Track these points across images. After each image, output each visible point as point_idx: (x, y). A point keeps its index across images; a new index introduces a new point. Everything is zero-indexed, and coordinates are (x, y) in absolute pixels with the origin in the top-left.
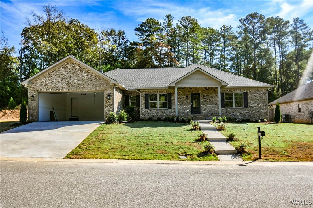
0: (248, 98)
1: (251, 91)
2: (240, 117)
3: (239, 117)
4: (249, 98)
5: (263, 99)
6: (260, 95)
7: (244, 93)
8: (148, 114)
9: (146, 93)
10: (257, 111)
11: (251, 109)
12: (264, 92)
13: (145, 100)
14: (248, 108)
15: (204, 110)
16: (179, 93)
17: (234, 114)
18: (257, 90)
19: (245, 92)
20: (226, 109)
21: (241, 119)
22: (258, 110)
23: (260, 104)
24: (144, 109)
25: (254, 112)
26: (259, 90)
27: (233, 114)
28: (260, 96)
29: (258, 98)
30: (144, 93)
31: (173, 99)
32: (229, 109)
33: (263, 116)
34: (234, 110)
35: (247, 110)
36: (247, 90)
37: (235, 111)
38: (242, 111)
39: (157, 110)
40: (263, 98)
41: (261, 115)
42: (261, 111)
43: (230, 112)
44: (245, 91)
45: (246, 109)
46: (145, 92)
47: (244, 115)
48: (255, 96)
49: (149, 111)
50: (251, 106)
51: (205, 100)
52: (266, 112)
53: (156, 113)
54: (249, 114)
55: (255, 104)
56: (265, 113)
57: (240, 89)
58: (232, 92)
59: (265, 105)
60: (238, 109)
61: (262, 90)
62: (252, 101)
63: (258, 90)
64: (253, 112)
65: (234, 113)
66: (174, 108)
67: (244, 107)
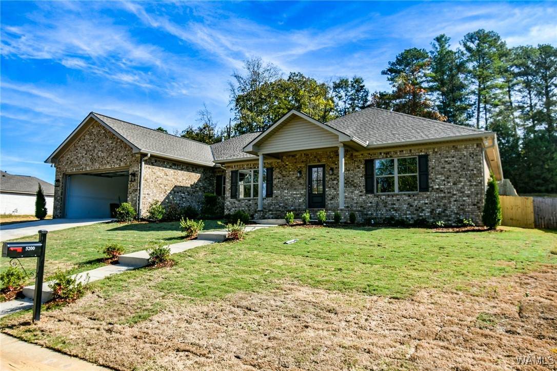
0: (430, 169)
1: (436, 152)
2: (409, 214)
3: (406, 214)
4: (433, 168)
5: (468, 170)
6: (460, 159)
7: (420, 157)
8: (236, 207)
9: (234, 169)
10: (452, 200)
11: (437, 195)
12: (471, 150)
13: (232, 183)
14: (429, 193)
15: (331, 200)
16: (287, 165)
17: (394, 206)
18: (454, 146)
19: (423, 153)
20: (378, 197)
21: (412, 218)
22: (455, 196)
23: (460, 182)
24: (229, 199)
25: (446, 203)
26: (459, 147)
27: (393, 208)
28: (460, 163)
29: (455, 167)
30: (230, 169)
31: (275, 179)
32: (384, 195)
33: (468, 212)
34: (394, 198)
35: (427, 197)
36: (428, 149)
37: (398, 200)
38: (415, 200)
39: (249, 200)
40: (469, 166)
41: (463, 209)
42: (464, 201)
43: (386, 202)
44: (421, 151)
45: (425, 196)
46: (232, 168)
47: (420, 209)
48: (449, 163)
49: (236, 202)
50: (437, 189)
51: (333, 177)
52: (478, 203)
53: (247, 205)
54: (433, 208)
55: (449, 182)
56: (474, 205)
57: (408, 149)
58: (391, 157)
59: (476, 185)
60: (404, 194)
61: (466, 148)
62: (440, 176)
63: (455, 148)
64: (442, 204)
65: (394, 204)
66: (276, 196)
67: (420, 191)
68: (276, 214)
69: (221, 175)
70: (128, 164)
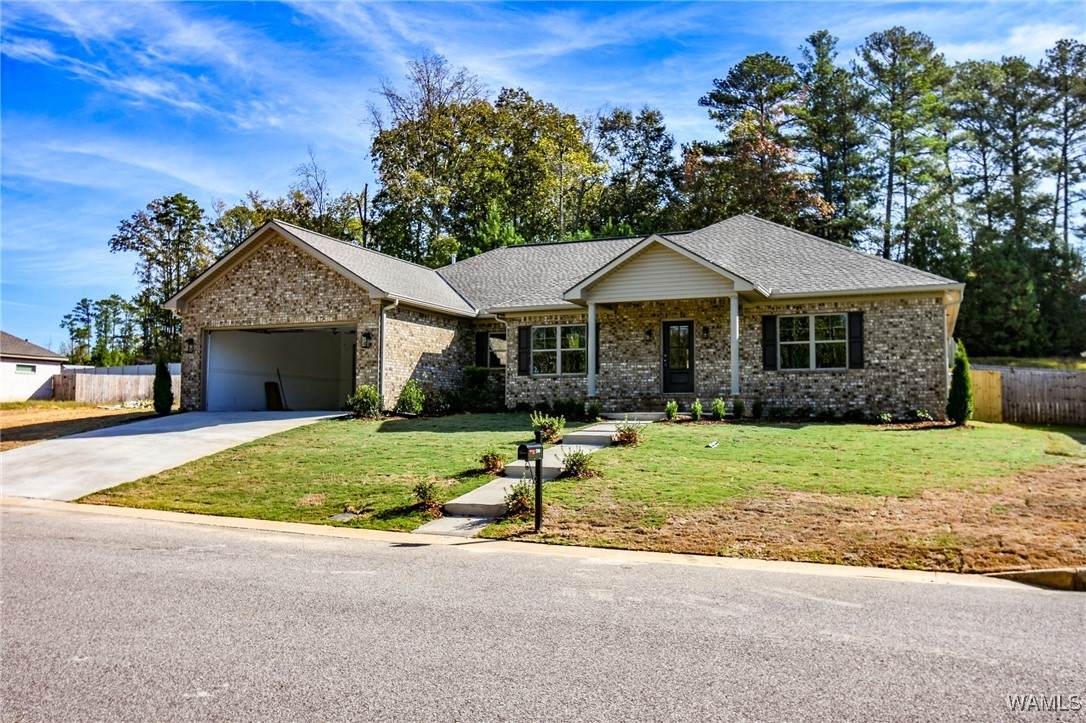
0: (866, 333)
1: (876, 308)
2: (833, 403)
3: (828, 403)
4: (870, 333)
5: (923, 337)
6: (912, 319)
7: (851, 314)
8: (528, 390)
9: (523, 324)
10: (899, 381)
11: (877, 374)
12: (927, 307)
13: (520, 348)
14: (864, 371)
15: (704, 379)
16: (624, 320)
17: (810, 390)
18: (902, 301)
19: (855, 309)
20: (783, 375)
21: (838, 409)
22: (903, 377)
23: (912, 354)
24: (515, 376)
25: (889, 386)
26: (910, 302)
27: (808, 393)
28: (912, 326)
29: (903, 332)
30: (516, 324)
31: (603, 342)
32: (794, 373)
33: (922, 399)
34: (810, 378)
35: (861, 377)
36: (862, 303)
37: (816, 381)
38: (842, 381)
39: (555, 379)
40: (924, 331)
41: (914, 396)
42: (916, 383)
43: (797, 384)
44: (853, 306)
45: (858, 375)
46: (520, 321)
47: (847, 395)
48: (895, 326)
49: (529, 381)
50: (877, 364)
51: (708, 342)
52: (936, 386)
53: (550, 387)
54: (869, 393)
55: (894, 355)
56: (931, 389)
57: (833, 301)
58: (804, 312)
59: (933, 360)
60: (826, 372)
61: (920, 303)
62: (881, 345)
63: (905, 303)
64: (883, 387)
65: (810, 387)
66: (606, 373)
67: (850, 367)
68: (622, 403)
69: (485, 331)
70: (355, 316)
